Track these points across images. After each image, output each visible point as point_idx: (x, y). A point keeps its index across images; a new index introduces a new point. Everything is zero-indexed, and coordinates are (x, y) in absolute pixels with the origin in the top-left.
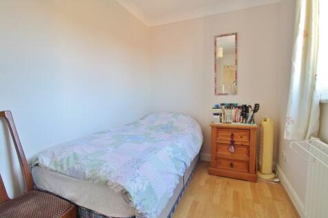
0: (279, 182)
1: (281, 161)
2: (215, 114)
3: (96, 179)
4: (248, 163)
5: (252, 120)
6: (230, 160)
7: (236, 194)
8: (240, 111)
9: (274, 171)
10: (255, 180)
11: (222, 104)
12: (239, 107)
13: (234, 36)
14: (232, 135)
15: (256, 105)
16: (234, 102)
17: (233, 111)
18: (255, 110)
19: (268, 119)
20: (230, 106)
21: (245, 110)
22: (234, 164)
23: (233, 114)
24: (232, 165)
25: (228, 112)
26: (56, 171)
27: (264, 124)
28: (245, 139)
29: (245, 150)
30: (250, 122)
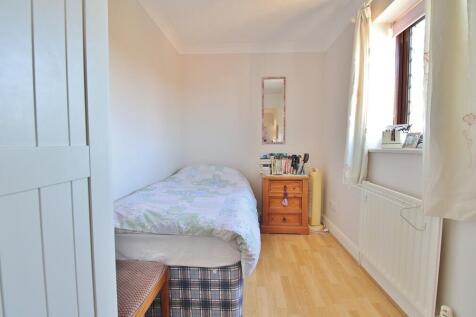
0: (328, 232)
1: (328, 211)
2: (265, 165)
3: (198, 230)
4: (300, 215)
5: (302, 170)
6: (283, 214)
7: (294, 248)
8: (291, 161)
9: (322, 223)
10: (307, 232)
11: (272, 155)
12: (289, 157)
13: (282, 80)
14: (285, 187)
15: (306, 155)
16: (284, 152)
17: (284, 161)
18: (305, 161)
19: (317, 170)
20: (279, 157)
21: (295, 160)
22: (287, 217)
23: (283, 165)
24: (284, 219)
25: (278, 162)
26: (134, 231)
27: (313, 174)
28: (297, 190)
29: (297, 202)
30: (300, 173)
